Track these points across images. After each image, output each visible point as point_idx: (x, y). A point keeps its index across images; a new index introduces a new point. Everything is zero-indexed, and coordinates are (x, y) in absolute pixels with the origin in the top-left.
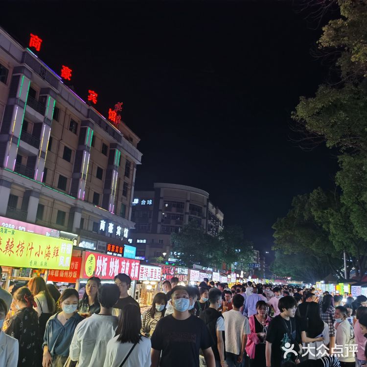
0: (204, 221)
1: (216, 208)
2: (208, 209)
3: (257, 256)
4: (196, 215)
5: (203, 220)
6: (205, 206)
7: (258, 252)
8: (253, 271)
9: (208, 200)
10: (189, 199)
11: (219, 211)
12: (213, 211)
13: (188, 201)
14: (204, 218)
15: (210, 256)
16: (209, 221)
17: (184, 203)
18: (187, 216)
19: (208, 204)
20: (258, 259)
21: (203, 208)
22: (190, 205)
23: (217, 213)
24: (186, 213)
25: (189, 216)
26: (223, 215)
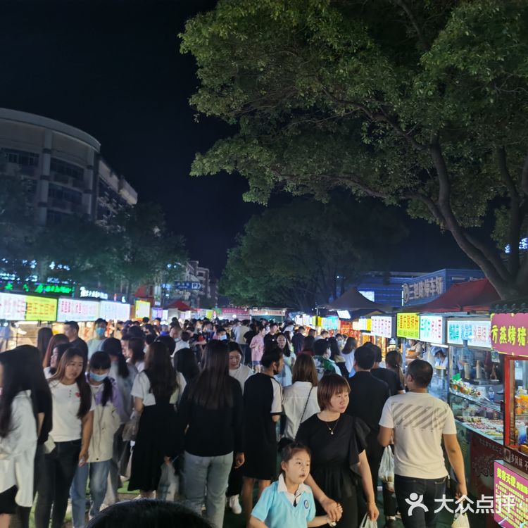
0: (88, 200)
1: (119, 178)
2: (96, 173)
3: (206, 277)
4: (66, 182)
5: (85, 196)
6: (89, 167)
7: (206, 271)
8: (199, 299)
9: (97, 157)
10: (49, 147)
11: (127, 185)
12: (113, 181)
13: (46, 151)
14: (87, 191)
15: (88, 265)
16: (98, 198)
17: (38, 156)
18: (45, 184)
19: (97, 165)
20: (206, 281)
21: (86, 170)
22: (53, 160)
23: (121, 187)
24: (44, 178)
25: (50, 185)
26: (136, 194)
